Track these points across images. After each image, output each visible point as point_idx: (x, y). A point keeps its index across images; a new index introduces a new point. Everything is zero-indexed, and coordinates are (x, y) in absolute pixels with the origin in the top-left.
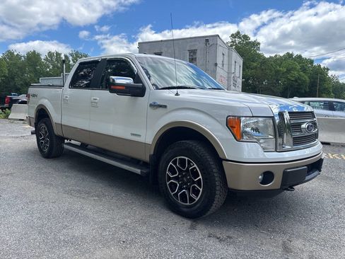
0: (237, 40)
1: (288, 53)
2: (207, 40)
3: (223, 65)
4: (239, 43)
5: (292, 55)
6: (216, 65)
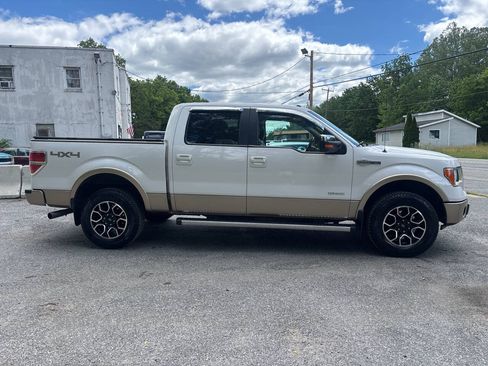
1: (159, 77)
2: (96, 54)
5: (164, 80)
6: (114, 92)
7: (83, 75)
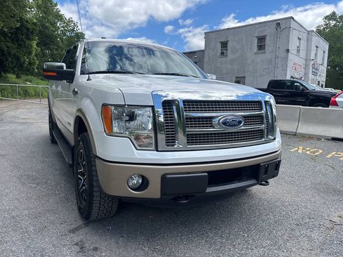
0: (333, 23)
2: (278, 23)
3: (298, 51)
4: (335, 26)
6: (288, 51)
7: (268, 42)
